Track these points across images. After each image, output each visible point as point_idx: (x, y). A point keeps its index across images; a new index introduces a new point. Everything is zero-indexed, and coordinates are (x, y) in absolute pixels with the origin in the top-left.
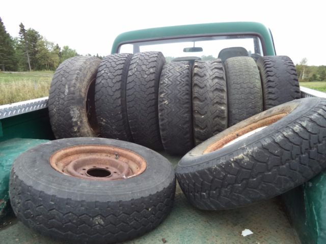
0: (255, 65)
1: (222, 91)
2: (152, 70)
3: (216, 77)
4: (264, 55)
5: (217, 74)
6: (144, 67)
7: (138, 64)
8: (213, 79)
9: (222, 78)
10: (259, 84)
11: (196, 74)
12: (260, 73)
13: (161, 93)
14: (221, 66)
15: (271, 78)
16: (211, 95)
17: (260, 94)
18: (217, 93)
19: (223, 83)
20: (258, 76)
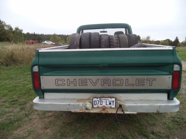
0: (127, 36)
1: (118, 43)
2: (98, 38)
3: (117, 40)
4: (129, 34)
5: (116, 39)
6: (96, 37)
7: (94, 36)
8: (116, 40)
9: (118, 40)
10: (128, 42)
11: (111, 39)
12: (128, 39)
13: (102, 44)
14: (117, 37)
15: (131, 40)
16: (115, 44)
17: (128, 44)
18: (117, 44)
19: (118, 41)
20: (127, 40)
